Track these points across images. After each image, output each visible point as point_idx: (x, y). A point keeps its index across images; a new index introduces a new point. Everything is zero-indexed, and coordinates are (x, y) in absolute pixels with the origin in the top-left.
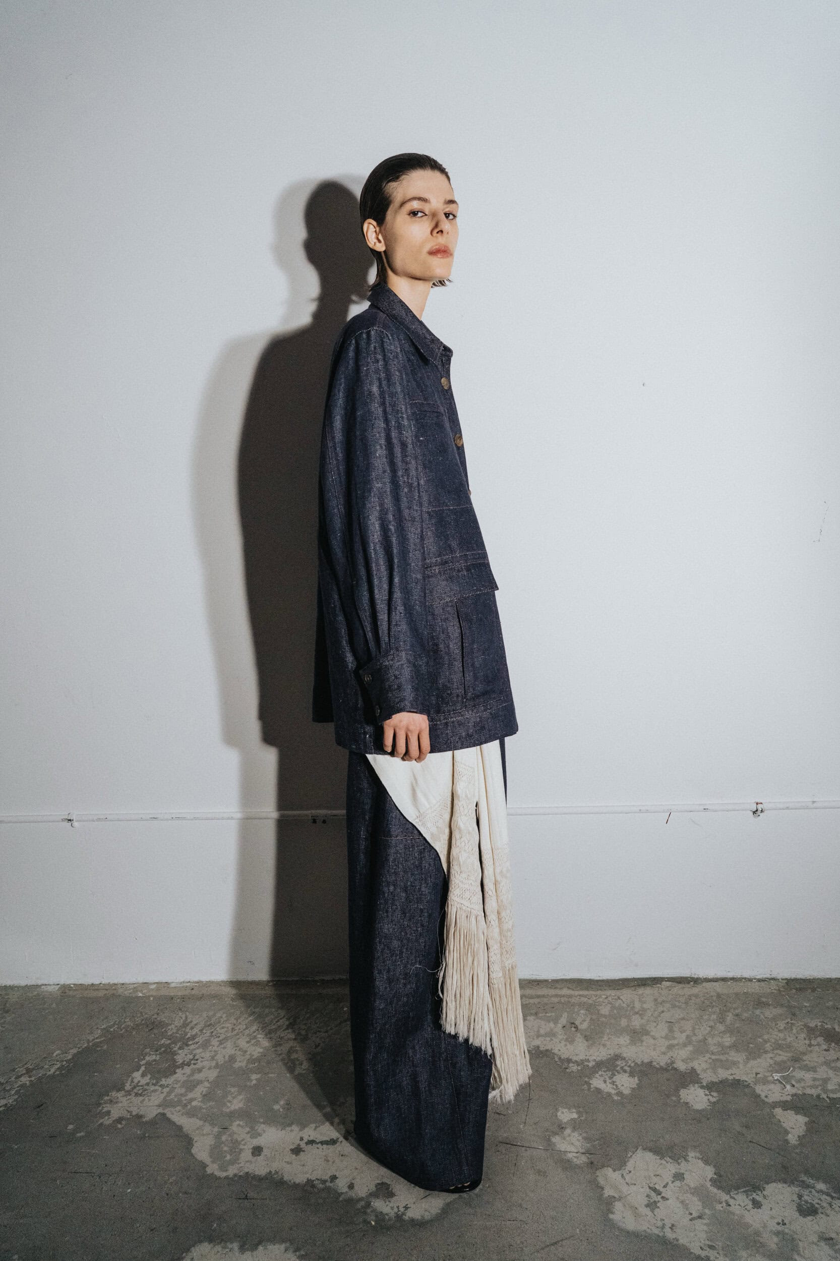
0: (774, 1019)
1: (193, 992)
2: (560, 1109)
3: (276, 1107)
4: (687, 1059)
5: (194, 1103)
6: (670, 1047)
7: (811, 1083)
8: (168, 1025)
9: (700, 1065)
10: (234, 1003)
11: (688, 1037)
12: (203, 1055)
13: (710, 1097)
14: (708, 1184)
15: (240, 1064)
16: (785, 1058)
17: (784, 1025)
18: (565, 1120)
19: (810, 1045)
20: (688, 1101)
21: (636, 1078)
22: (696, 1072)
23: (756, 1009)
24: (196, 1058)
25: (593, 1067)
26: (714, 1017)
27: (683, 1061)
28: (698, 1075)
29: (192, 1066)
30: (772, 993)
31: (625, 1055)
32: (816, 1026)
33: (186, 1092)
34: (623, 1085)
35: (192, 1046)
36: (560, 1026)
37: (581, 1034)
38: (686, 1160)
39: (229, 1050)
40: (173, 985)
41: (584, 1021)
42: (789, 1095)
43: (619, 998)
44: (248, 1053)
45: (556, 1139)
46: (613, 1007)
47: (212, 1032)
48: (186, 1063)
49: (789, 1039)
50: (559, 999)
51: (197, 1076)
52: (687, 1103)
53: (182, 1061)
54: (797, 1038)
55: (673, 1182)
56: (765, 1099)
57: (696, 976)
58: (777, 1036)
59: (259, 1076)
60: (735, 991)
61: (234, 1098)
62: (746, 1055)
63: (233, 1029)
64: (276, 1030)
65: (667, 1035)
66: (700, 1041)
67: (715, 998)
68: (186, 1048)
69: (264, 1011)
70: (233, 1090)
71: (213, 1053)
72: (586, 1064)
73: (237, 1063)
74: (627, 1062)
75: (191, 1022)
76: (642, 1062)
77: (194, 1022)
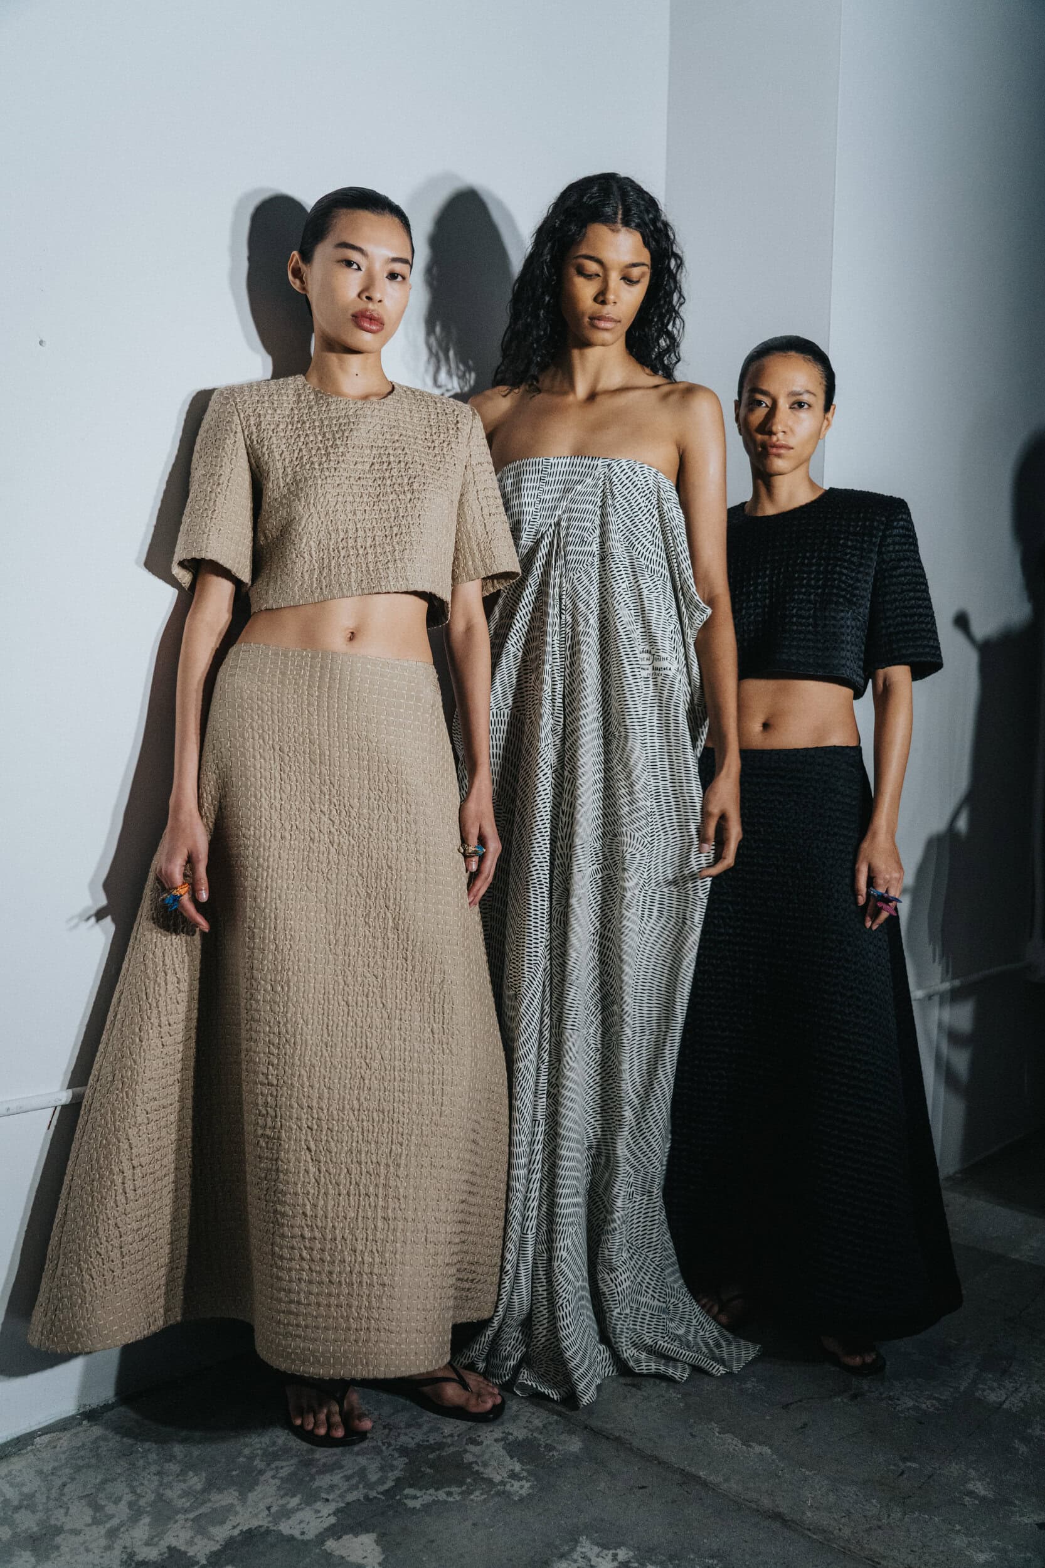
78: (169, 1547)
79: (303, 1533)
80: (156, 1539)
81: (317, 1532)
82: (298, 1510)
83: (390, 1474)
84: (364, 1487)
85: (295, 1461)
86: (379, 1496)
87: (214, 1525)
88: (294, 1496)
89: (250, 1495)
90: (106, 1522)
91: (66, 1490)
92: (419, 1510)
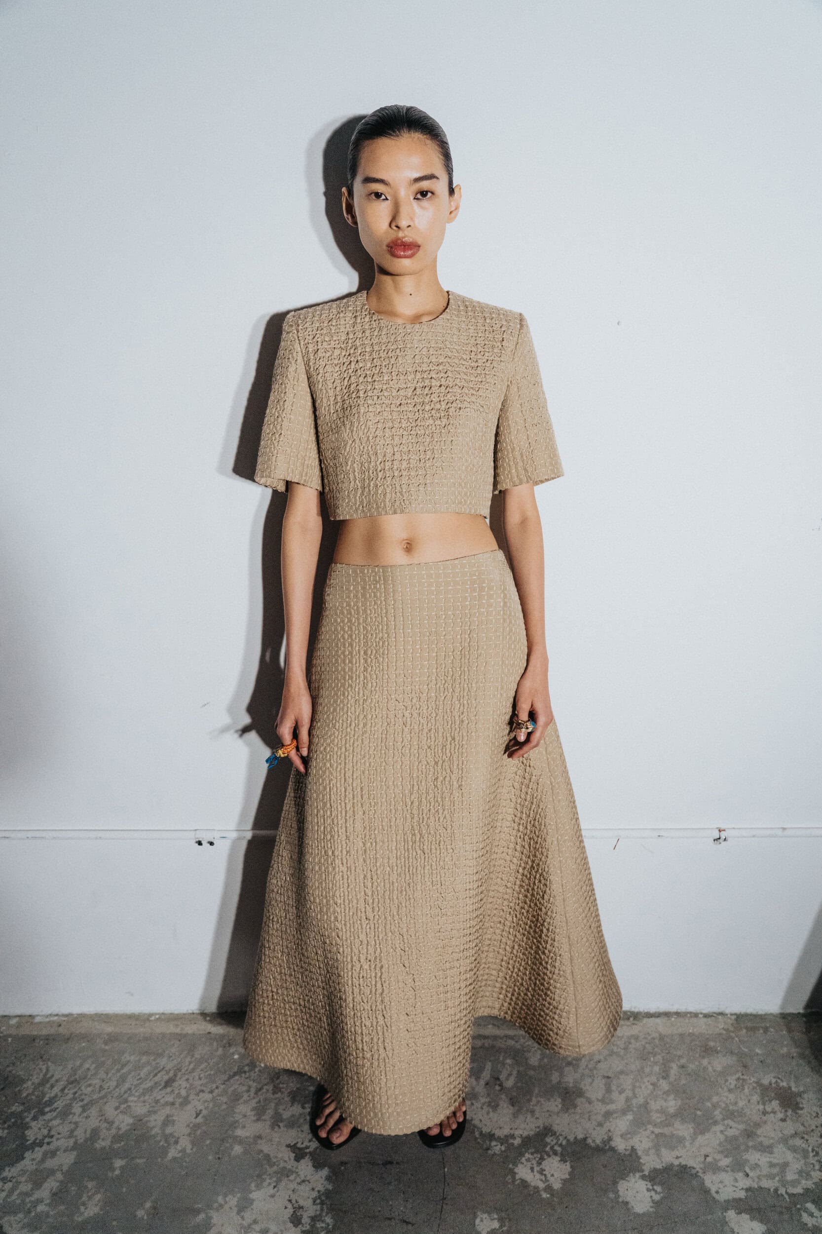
0: (723, 1074)
1: (61, 1030)
2: (479, 1213)
3: (140, 1213)
4: (626, 1134)
5: (41, 1208)
6: (608, 1115)
7: (765, 1170)
8: (23, 1081)
9: (642, 1142)
10: (107, 1047)
11: (628, 1100)
12: (60, 1128)
13: (653, 1193)
15: (103, 1143)
16: (737, 1133)
17: (735, 1082)
19: (765, 1113)
20: (628, 1199)
21: (568, 1163)
22: (637, 1154)
23: (703, 1057)
24: (52, 1133)
25: (520, 1145)
26: (656, 1069)
27: (622, 1136)
28: (639, 1158)
29: (45, 1147)
30: (720, 1034)
31: (555, 1128)
32: (771, 1084)
33: (32, 1189)
34: (552, 1175)
35: (49, 1114)
36: (482, 1082)
37: (506, 1096)
39: (93, 1122)
40: (38, 1019)
41: (510, 1075)
42: (742, 1189)
44: (115, 1125)
47: (76, 1093)
48: (38, 1141)
49: (741, 1104)
50: (483, 1041)
51: (50, 1163)
52: (627, 1203)
53: (34, 1138)
54: (749, 1101)
56: (715, 1195)
57: (636, 1010)
58: (727, 1097)
59: (124, 1162)
60: (680, 1030)
61: (90, 1198)
62: (692, 1128)
63: (101, 1086)
64: (151, 1089)
65: (604, 1097)
66: (640, 1106)
67: (657, 1041)
68: (41, 1118)
69: (139, 1061)
70: (90, 1185)
71: (73, 1126)
72: (511, 1141)
73: (100, 1141)
74: (558, 1139)
75: (53, 1076)
76: (576, 1138)
77: (56, 1077)
78: (632, 1147)
79: (717, 1192)
80: (629, 1136)
81: (727, 1198)
82: (724, 1170)
83: (804, 1182)
84: (779, 1181)
85: (742, 1127)
86: (785, 1196)
87: (665, 1147)
88: (726, 1156)
89: (700, 1137)
90: (608, 1104)
91: (600, 1066)
92: (809, 1230)
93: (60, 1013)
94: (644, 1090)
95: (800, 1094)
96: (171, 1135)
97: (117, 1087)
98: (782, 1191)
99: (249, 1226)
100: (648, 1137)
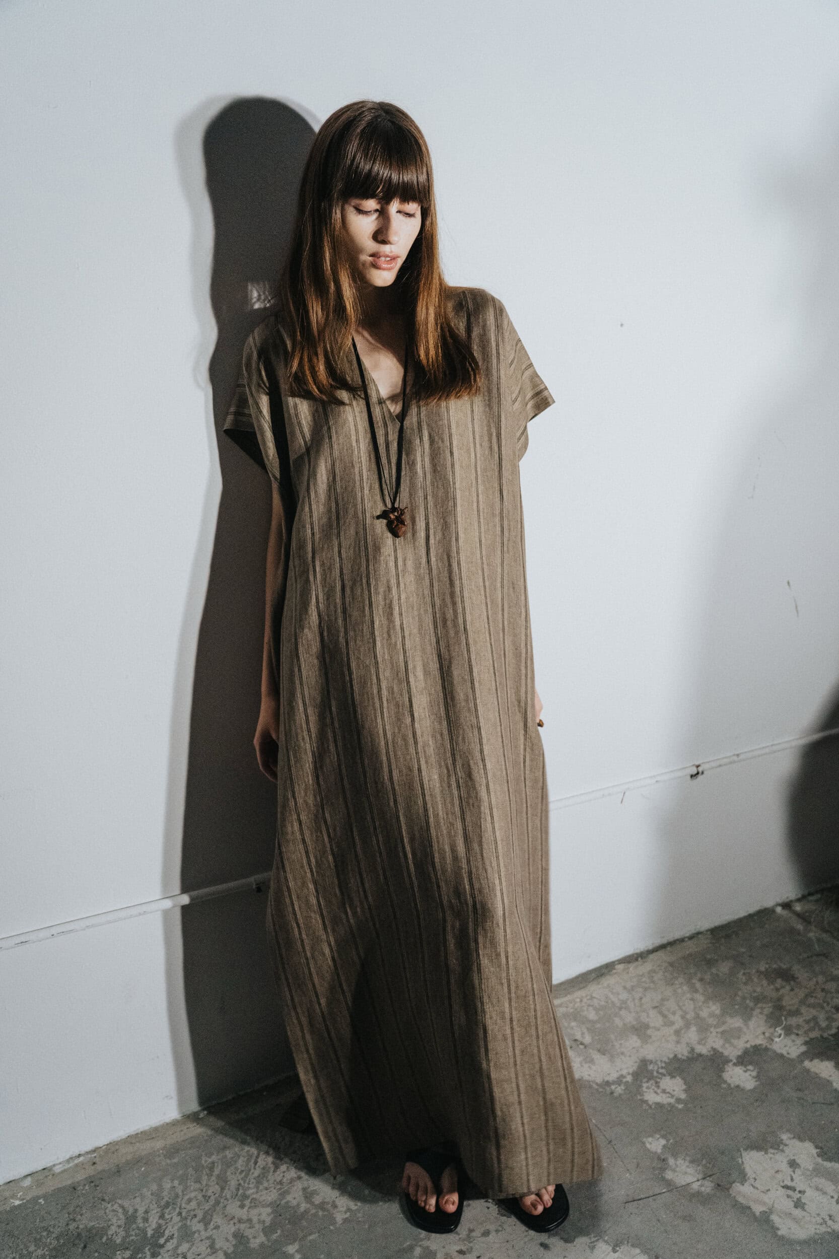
0: (732, 974)
1: (99, 1167)
2: (645, 1140)
4: (701, 1041)
6: (677, 1033)
7: (806, 1027)
8: (104, 1229)
9: (715, 1042)
10: (175, 1160)
11: (683, 1017)
12: (195, 1250)
13: (749, 1073)
14: (819, 1160)
15: (258, 1241)
16: (770, 1010)
17: (744, 977)
18: (659, 1151)
19: (777, 990)
20: (737, 1083)
21: (678, 1078)
22: (718, 1051)
23: (710, 968)
25: (633, 1081)
26: (685, 988)
27: (699, 1043)
28: (722, 1053)
30: (709, 948)
31: (650, 1057)
32: (767, 969)
34: (674, 1090)
35: (168, 1244)
37: (593, 1050)
38: (786, 1145)
39: (229, 1229)
40: (58, 1169)
41: (583, 1033)
42: (802, 1044)
43: (592, 998)
44: (255, 1220)
45: (669, 1175)
46: (597, 1010)
47: (180, 1214)
52: (738, 1086)
54: (762, 986)
55: (794, 1172)
56: (789, 1056)
58: (747, 989)
59: (296, 1246)
62: (740, 1018)
63: (204, 1196)
65: (664, 1022)
66: (695, 1018)
68: (162, 1251)
71: (208, 1243)
72: (624, 1080)
73: (252, 1240)
74: (656, 1063)
75: (136, 1211)
76: (669, 1058)
77: (141, 1210)
78: (712, 1048)
79: (788, 1054)
80: (703, 1042)
81: (797, 1054)
84: (819, 1030)
85: (770, 1005)
86: (830, 1037)
87: (733, 1039)
88: (776, 1028)
89: (749, 1022)
90: (671, 1025)
91: (643, 1001)
93: (82, 1152)
94: (689, 1006)
95: (790, 969)
96: (323, 1203)
97: (223, 1189)
98: (825, 1035)
99: (468, 1236)
100: (716, 1037)
